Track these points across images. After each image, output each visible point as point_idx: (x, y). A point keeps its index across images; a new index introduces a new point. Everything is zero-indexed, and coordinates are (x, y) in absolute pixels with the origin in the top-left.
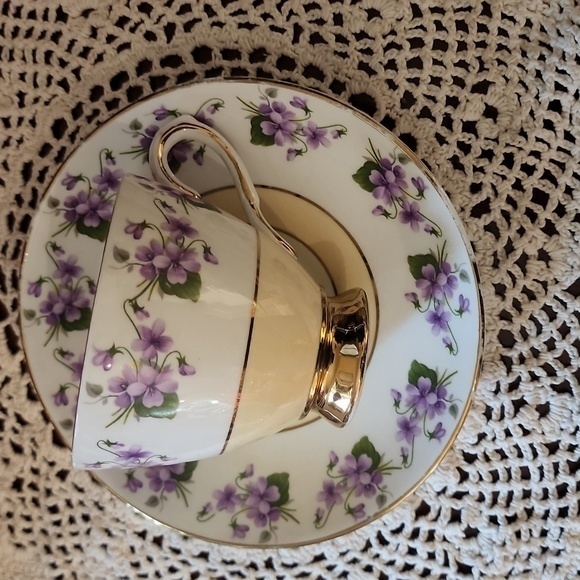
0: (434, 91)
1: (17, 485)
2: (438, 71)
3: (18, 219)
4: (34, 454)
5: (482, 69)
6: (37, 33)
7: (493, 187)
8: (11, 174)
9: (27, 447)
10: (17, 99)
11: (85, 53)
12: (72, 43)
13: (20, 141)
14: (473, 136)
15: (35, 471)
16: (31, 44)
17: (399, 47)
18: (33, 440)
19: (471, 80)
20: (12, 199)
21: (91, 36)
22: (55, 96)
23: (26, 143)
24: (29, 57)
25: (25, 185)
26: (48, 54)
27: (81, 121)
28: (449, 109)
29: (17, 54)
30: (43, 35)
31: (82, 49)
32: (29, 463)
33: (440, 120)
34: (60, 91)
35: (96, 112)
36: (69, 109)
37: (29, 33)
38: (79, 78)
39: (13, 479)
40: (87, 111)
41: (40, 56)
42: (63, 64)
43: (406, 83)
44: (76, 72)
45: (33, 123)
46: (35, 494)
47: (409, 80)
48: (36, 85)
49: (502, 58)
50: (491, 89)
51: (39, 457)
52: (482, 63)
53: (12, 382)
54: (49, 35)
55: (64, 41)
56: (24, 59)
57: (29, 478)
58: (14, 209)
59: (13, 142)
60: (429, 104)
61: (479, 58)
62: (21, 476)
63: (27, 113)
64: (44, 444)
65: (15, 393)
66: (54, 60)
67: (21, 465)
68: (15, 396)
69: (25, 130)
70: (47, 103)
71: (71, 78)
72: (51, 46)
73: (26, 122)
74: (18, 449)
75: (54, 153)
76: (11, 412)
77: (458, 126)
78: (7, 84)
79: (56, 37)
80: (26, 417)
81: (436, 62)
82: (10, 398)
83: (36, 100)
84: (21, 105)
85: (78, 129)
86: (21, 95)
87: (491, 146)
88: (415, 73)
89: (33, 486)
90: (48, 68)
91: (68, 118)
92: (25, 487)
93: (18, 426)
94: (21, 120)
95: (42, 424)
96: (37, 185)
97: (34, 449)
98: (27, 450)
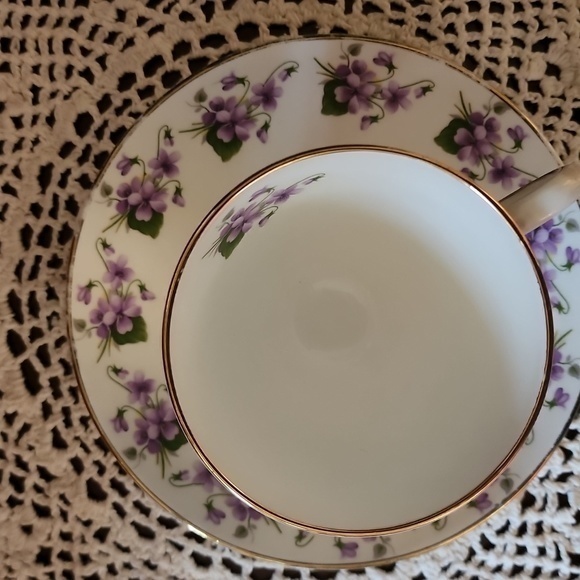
0: (496, 52)
1: (44, 557)
2: (498, 33)
3: (37, 230)
4: (64, 515)
5: (542, 27)
6: (52, 20)
7: (565, 144)
8: (25, 181)
9: (55, 506)
10: (31, 94)
11: (111, 38)
12: (95, 28)
13: (36, 142)
14: (538, 94)
15: (66, 537)
16: (46, 32)
17: (458, 11)
18: (62, 497)
19: (533, 37)
20: (27, 209)
21: (117, 20)
22: (75, 89)
23: (44, 144)
24: (44, 47)
25: (43, 192)
26: (67, 43)
27: (109, 114)
28: (513, 70)
29: (30, 45)
30: (59, 22)
31: (107, 35)
32: (60, 526)
33: (505, 80)
34: (83, 82)
35: (127, 102)
36: (95, 102)
37: (42, 22)
38: (104, 67)
39: (37, 551)
40: (117, 102)
41: (58, 45)
42: (85, 52)
43: (467, 47)
44: (102, 60)
45: (51, 120)
46: (67, 566)
47: (470, 44)
48: (52, 78)
49: (560, 15)
50: (552, 47)
51: (71, 517)
52: (541, 22)
53: (33, 428)
54: (66, 22)
55: (86, 27)
56: (38, 50)
57: (59, 546)
58: (31, 220)
59: (27, 144)
60: (492, 66)
61: (537, 18)
62: (48, 545)
63: (43, 110)
64: (77, 499)
65: (37, 441)
66: (75, 49)
67: (48, 531)
68: (37, 446)
69: (41, 129)
70: (66, 97)
71: (96, 68)
72: (71, 33)
73: (42, 121)
74: (43, 512)
75: (78, 152)
76: (32, 466)
77: (523, 86)
78: (17, 79)
79: (75, 23)
80: (52, 470)
81: (495, 24)
82: (31, 448)
83: (53, 95)
84: (35, 101)
85: (105, 123)
86: (35, 90)
87: (558, 103)
88: (475, 36)
89: (65, 556)
90: (68, 57)
91: (94, 111)
92: (54, 558)
93: (41, 483)
94: (35, 119)
95: (73, 476)
96: (58, 191)
97: (65, 508)
98: (55, 511)
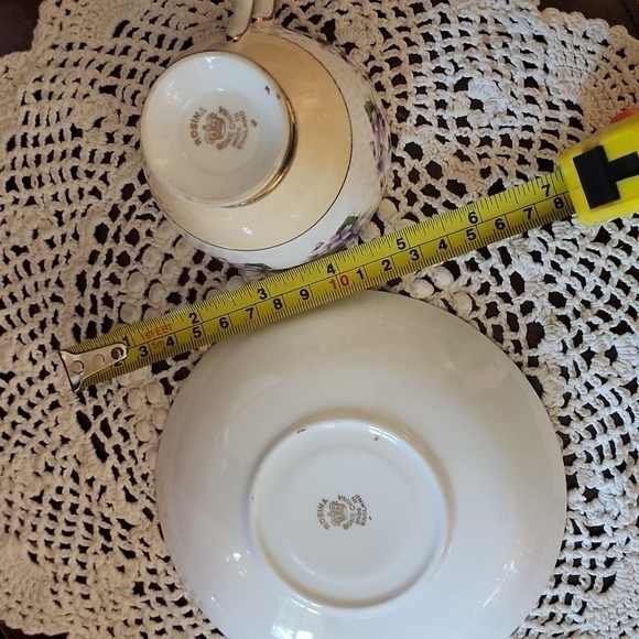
0: (422, 99)
1: (138, 589)
2: (421, 82)
3: (84, 328)
4: (146, 554)
5: (457, 69)
6: (58, 154)
7: (501, 168)
8: (67, 289)
9: (138, 549)
10: (56, 219)
11: (107, 159)
12: (93, 153)
13: (68, 256)
14: (467, 128)
15: (153, 572)
16: (55, 165)
17: (380, 70)
18: (142, 541)
19: (450, 81)
20: (72, 311)
21: (108, 142)
22: (89, 206)
23: (74, 257)
24: (57, 178)
25: (82, 295)
26: (74, 170)
27: (120, 220)
28: (440, 112)
29: (46, 179)
30: (64, 154)
31: (103, 156)
32: (145, 564)
33: (435, 122)
34: (93, 199)
35: (132, 208)
36: (106, 214)
37: (51, 158)
38: (108, 184)
39: (133, 585)
40: (124, 211)
41: (67, 174)
42: (90, 174)
43: (397, 99)
44: (104, 178)
45: (76, 236)
46: (159, 594)
47: (398, 96)
48: (69, 202)
49: (471, 55)
50: (470, 84)
51: (152, 556)
52: (455, 64)
53: (108, 490)
54: (69, 153)
55: (85, 154)
56: (52, 181)
57: (148, 579)
58: (77, 320)
59: (62, 260)
60: (422, 112)
61: (452, 61)
62: (139, 580)
63: (69, 229)
64: (154, 541)
65: (113, 499)
66: (80, 173)
67: (136, 570)
68: (114, 503)
69: (70, 245)
70: (84, 215)
71: (101, 185)
72: (74, 162)
73: (69, 237)
74: (130, 555)
75: (102, 257)
76: (113, 520)
77: (451, 124)
78: (43, 209)
79: (76, 152)
80: (130, 521)
81: (416, 74)
82: (110, 505)
83: (73, 215)
84: (61, 223)
85: (119, 229)
86: (58, 214)
87: (486, 132)
88: (401, 89)
89: (154, 587)
90: (76, 182)
91: (107, 221)
92: (146, 590)
93: (124, 532)
94: (64, 237)
95: (148, 522)
96: (94, 292)
97: (146, 550)
98: (139, 553)
